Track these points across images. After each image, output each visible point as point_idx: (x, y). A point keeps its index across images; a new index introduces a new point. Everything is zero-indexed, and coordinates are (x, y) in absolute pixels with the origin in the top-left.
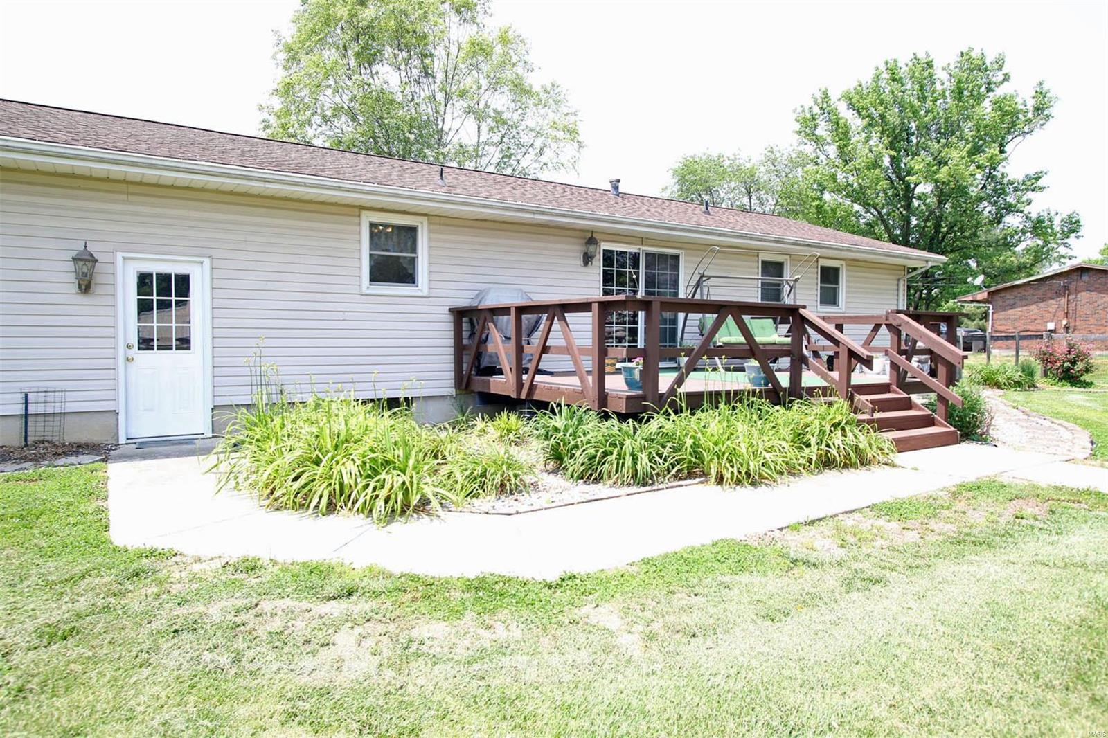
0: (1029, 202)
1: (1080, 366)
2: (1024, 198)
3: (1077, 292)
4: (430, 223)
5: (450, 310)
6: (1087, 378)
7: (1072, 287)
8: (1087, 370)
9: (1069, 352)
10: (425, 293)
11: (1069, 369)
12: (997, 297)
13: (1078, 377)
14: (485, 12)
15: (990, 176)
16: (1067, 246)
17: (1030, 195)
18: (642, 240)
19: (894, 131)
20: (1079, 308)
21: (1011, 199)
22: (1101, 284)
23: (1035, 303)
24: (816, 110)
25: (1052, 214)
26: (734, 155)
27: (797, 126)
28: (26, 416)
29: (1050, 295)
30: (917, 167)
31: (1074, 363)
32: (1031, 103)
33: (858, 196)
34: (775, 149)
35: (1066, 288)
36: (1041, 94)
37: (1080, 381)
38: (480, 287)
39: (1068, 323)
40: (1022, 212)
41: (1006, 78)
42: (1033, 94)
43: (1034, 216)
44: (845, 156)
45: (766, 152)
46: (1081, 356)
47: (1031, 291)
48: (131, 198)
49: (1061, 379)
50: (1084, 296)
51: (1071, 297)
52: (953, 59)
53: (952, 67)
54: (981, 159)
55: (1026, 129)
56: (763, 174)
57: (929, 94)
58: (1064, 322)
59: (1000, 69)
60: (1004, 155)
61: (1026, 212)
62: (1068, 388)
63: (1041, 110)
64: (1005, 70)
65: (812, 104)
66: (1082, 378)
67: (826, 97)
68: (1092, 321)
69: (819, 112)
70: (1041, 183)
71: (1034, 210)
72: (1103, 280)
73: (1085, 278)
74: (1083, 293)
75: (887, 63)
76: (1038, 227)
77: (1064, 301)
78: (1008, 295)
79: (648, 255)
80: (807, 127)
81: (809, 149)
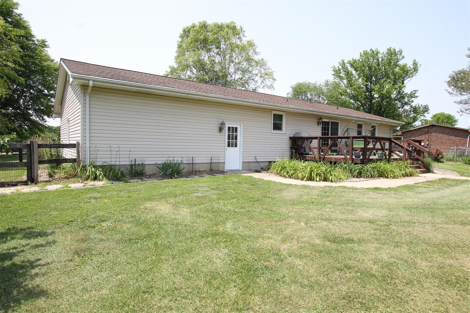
0: (413, 101)
1: (440, 156)
2: (411, 100)
3: (431, 133)
4: (286, 114)
5: (290, 137)
6: (442, 160)
7: (430, 131)
8: (442, 158)
9: (437, 152)
10: (284, 133)
11: (437, 157)
12: (404, 134)
13: (439, 160)
14: (244, 36)
15: (399, 92)
16: (424, 116)
17: (413, 99)
18: (330, 118)
19: (367, 75)
20: (432, 138)
21: (406, 100)
22: (439, 130)
23: (417, 136)
24: (340, 67)
25: (420, 106)
26: (315, 83)
27: (333, 73)
28: (211, 163)
29: (422, 134)
30: (376, 89)
31: (438, 156)
32: (412, 67)
33: (355, 98)
34: (329, 81)
35: (427, 131)
36: (415, 64)
37: (440, 161)
38: (297, 131)
39: (428, 143)
40: (410, 105)
41: (403, 57)
42: (413, 64)
43: (414, 105)
44: (350, 84)
45: (325, 82)
46: (441, 153)
47: (416, 132)
48: (229, 108)
49: (434, 160)
50: (434, 134)
51: (429, 134)
52: (385, 51)
53: (385, 53)
54: (396, 86)
55: (411, 76)
56: (325, 89)
57: (381, 64)
58: (427, 143)
59: (401, 54)
60: (404, 85)
61: (411, 104)
62: (437, 163)
63: (416, 69)
64: (403, 54)
65: (339, 65)
66: (441, 160)
67: (344, 63)
68: (436, 142)
69: (341, 68)
70: (416, 95)
71: (413, 104)
72: (440, 129)
73: (434, 128)
74: (433, 133)
75: (364, 52)
76: (415, 110)
77: (427, 136)
78: (408, 133)
79: (332, 122)
80: (337, 73)
81: (337, 80)
